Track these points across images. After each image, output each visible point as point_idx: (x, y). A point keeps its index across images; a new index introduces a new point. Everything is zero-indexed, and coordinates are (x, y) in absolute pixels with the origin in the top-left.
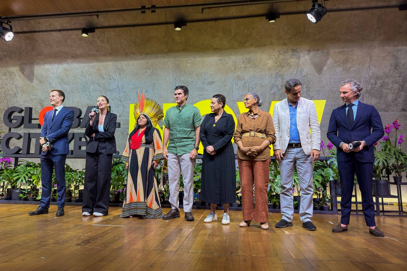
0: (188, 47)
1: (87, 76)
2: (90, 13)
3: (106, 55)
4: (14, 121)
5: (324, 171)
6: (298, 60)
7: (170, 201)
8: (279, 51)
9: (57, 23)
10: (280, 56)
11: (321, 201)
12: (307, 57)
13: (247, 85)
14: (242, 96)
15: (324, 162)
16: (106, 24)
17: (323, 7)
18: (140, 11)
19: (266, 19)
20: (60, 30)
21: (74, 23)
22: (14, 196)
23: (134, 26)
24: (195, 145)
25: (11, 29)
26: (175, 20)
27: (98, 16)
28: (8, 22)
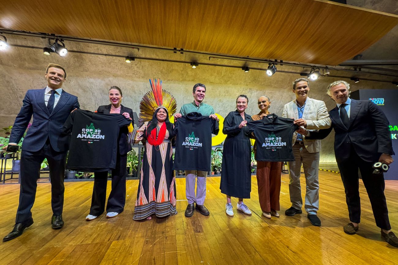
2: (133, 46)
9: (104, 49)
20: (106, 55)
21: (120, 51)
23: (163, 60)
25: (64, 46)
26: (191, 61)
27: (139, 49)
28: (62, 41)
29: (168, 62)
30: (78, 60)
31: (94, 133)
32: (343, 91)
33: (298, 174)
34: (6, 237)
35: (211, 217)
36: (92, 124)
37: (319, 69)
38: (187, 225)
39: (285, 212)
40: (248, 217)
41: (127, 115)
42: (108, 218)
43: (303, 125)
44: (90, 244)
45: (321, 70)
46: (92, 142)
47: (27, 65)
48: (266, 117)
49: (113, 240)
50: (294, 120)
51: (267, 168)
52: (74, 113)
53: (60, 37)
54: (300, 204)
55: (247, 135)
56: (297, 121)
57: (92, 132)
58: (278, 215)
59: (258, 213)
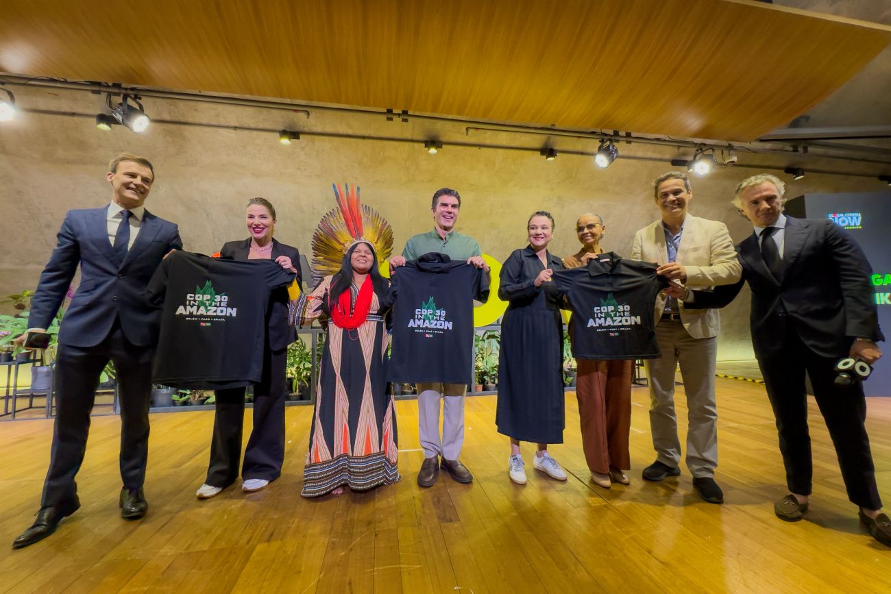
2: (296, 108)
9: (233, 114)
20: (235, 128)
21: (267, 120)
23: (364, 137)
25: (141, 110)
26: (425, 139)
27: (308, 113)
28: (136, 97)
29: (374, 141)
30: (173, 142)
31: (213, 304)
32: (770, 199)
33: (668, 385)
34: (20, 538)
35: (475, 486)
36: (208, 283)
37: (713, 150)
38: (423, 506)
39: (641, 474)
40: (559, 486)
41: (286, 262)
42: (247, 492)
43: (678, 275)
44: (205, 552)
45: (718, 152)
46: (209, 324)
47: (61, 153)
48: (596, 259)
49: (259, 542)
50: (658, 266)
51: (600, 374)
52: (170, 259)
53: (132, 89)
54: (675, 453)
55: (554, 300)
56: (666, 267)
57: (208, 300)
58: (626, 480)
59: (582, 476)
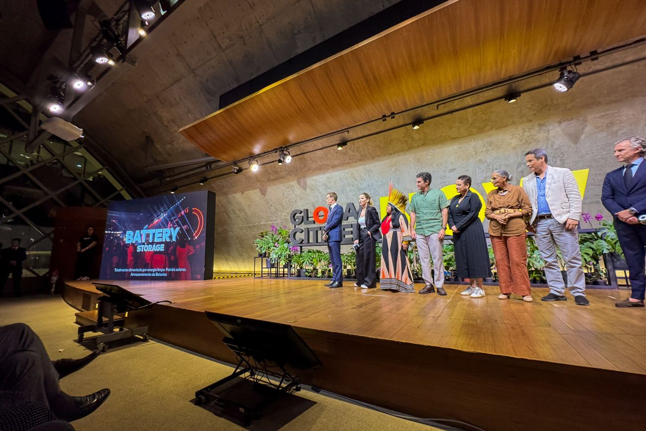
0: (427, 142)
1: (344, 181)
2: (342, 131)
3: (357, 161)
4: (297, 220)
5: (593, 243)
6: (547, 134)
7: (423, 277)
8: (523, 129)
9: (319, 143)
10: (526, 134)
11: (593, 275)
12: (558, 129)
13: (490, 167)
14: (486, 178)
15: (593, 234)
16: (355, 137)
17: (574, 73)
18: (382, 120)
19: (505, 100)
20: (321, 149)
21: (332, 141)
22: (302, 274)
23: (377, 133)
24: (442, 225)
25: (288, 154)
26: (413, 121)
27: (348, 132)
28: (287, 150)
29: (384, 133)
30: (302, 162)
